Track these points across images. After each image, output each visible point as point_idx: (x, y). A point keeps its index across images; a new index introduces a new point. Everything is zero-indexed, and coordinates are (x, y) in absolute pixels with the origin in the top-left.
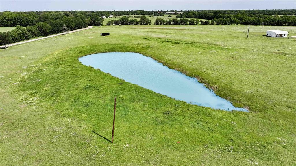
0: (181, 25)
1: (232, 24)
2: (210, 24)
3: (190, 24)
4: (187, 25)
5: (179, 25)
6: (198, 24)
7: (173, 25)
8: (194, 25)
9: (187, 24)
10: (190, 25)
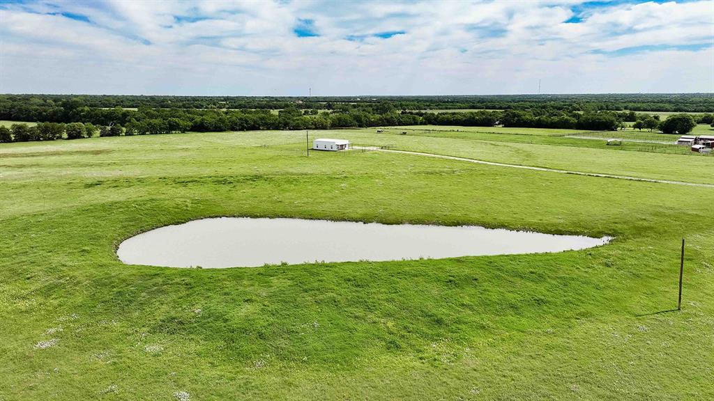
0: (45, 140)
1: (173, 132)
2: (124, 134)
3: (71, 137)
4: (63, 139)
5: (38, 140)
6: (95, 135)
7: (16, 141)
8: (84, 137)
9: (60, 138)
10: (71, 141)
